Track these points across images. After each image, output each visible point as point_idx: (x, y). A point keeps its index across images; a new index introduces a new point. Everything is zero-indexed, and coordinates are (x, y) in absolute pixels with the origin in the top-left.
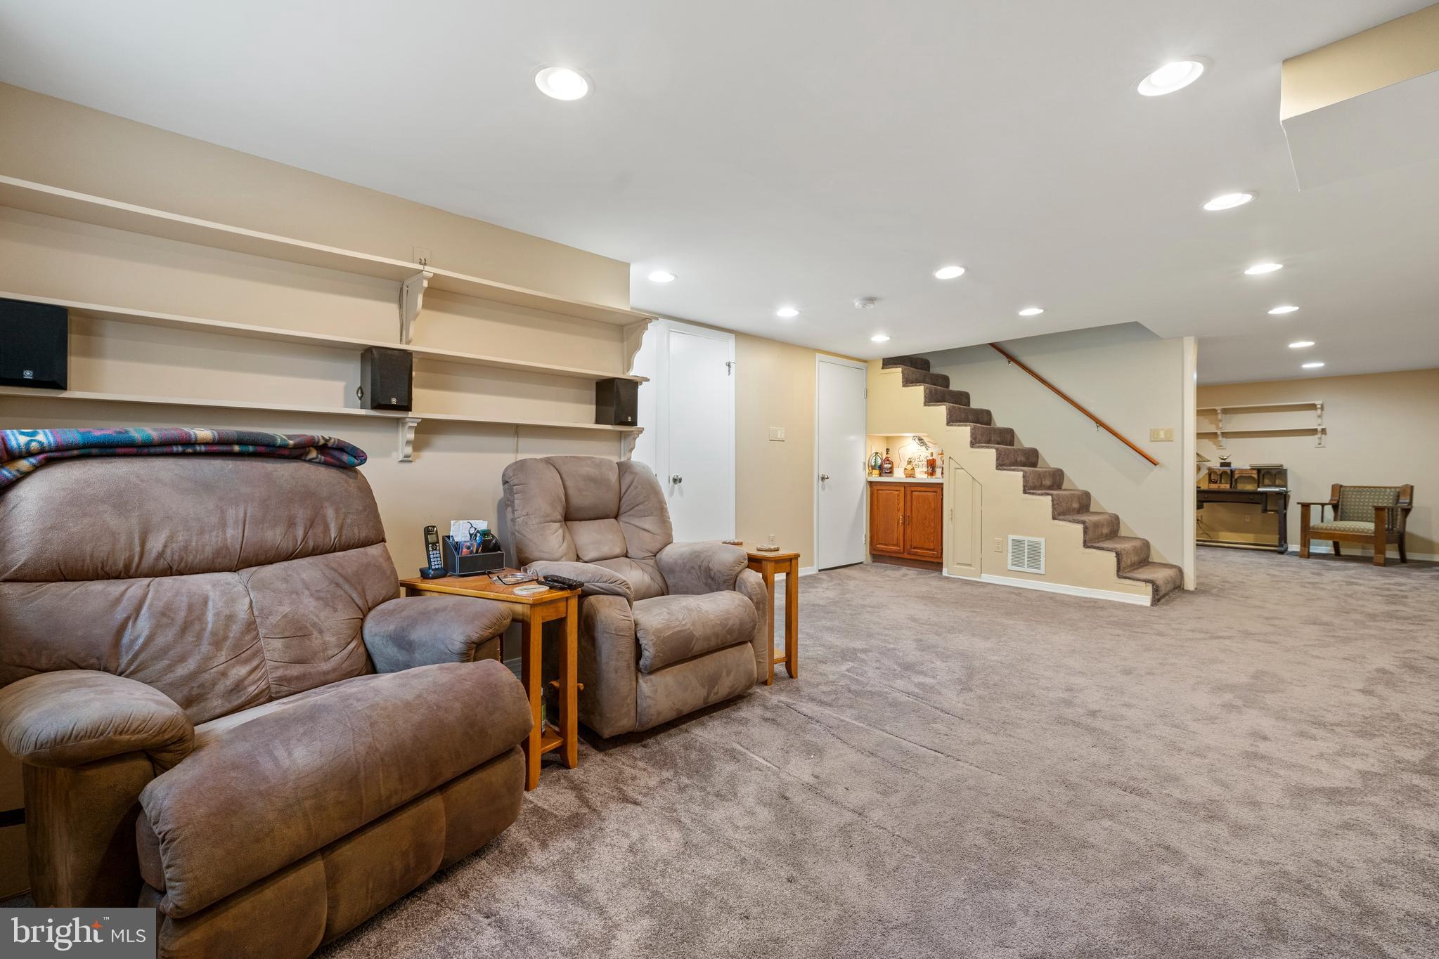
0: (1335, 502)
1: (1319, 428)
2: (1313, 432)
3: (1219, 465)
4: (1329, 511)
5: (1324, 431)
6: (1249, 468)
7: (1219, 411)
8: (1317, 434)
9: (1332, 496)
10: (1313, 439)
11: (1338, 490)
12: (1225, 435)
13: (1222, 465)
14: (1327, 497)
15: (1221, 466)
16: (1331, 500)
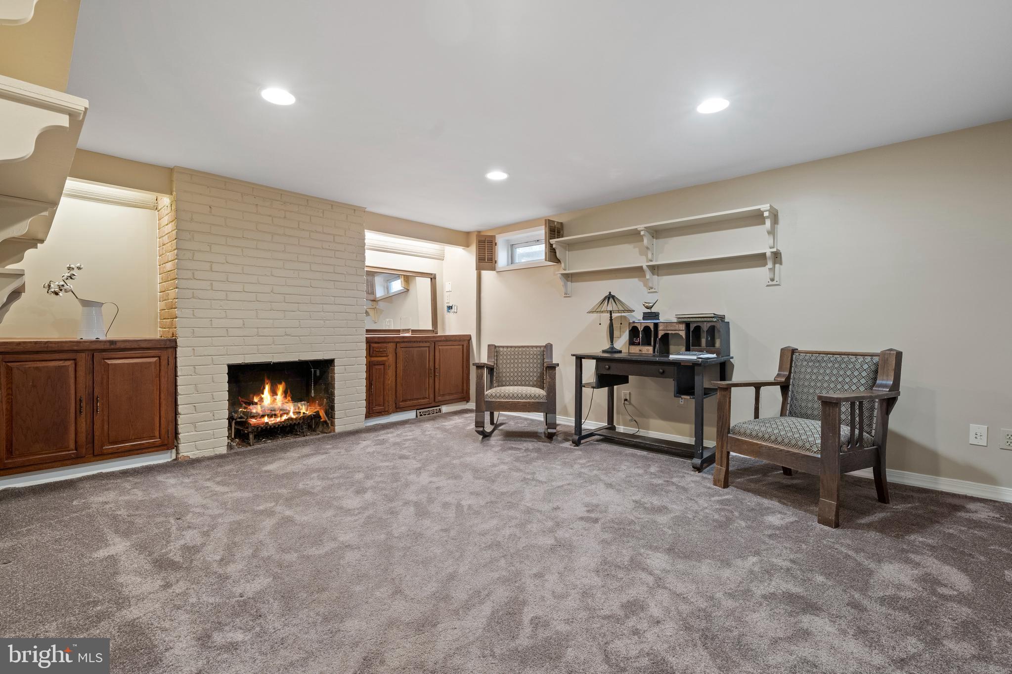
0: (783, 379)
1: (768, 251)
2: (759, 259)
3: (641, 317)
4: (772, 397)
5: (777, 257)
6: (675, 320)
7: (642, 233)
8: (765, 265)
9: (780, 369)
10: (761, 273)
11: (789, 355)
12: (655, 269)
13: (646, 316)
14: (771, 371)
15: (644, 319)
16: (778, 375)
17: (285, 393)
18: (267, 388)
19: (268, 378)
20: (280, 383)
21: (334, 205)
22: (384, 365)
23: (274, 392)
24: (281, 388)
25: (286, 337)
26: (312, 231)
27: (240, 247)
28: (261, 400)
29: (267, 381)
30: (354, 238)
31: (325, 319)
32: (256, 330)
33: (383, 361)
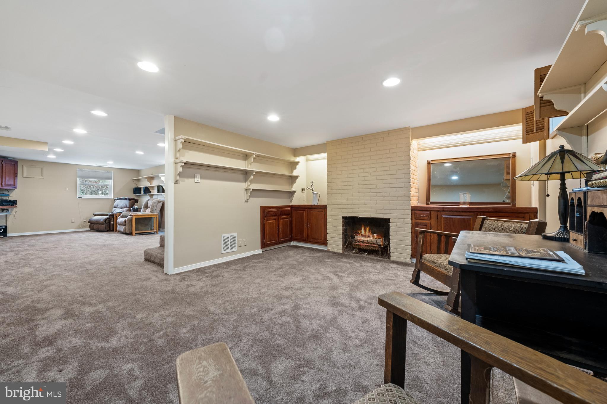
17: (369, 231)
18: (363, 228)
19: (363, 225)
20: (367, 227)
21: (388, 133)
22: (427, 225)
23: (365, 231)
24: (368, 229)
25: (365, 205)
26: (378, 151)
27: (346, 166)
28: (361, 232)
29: (363, 226)
30: (402, 147)
31: (384, 196)
32: (352, 202)
33: (426, 223)
